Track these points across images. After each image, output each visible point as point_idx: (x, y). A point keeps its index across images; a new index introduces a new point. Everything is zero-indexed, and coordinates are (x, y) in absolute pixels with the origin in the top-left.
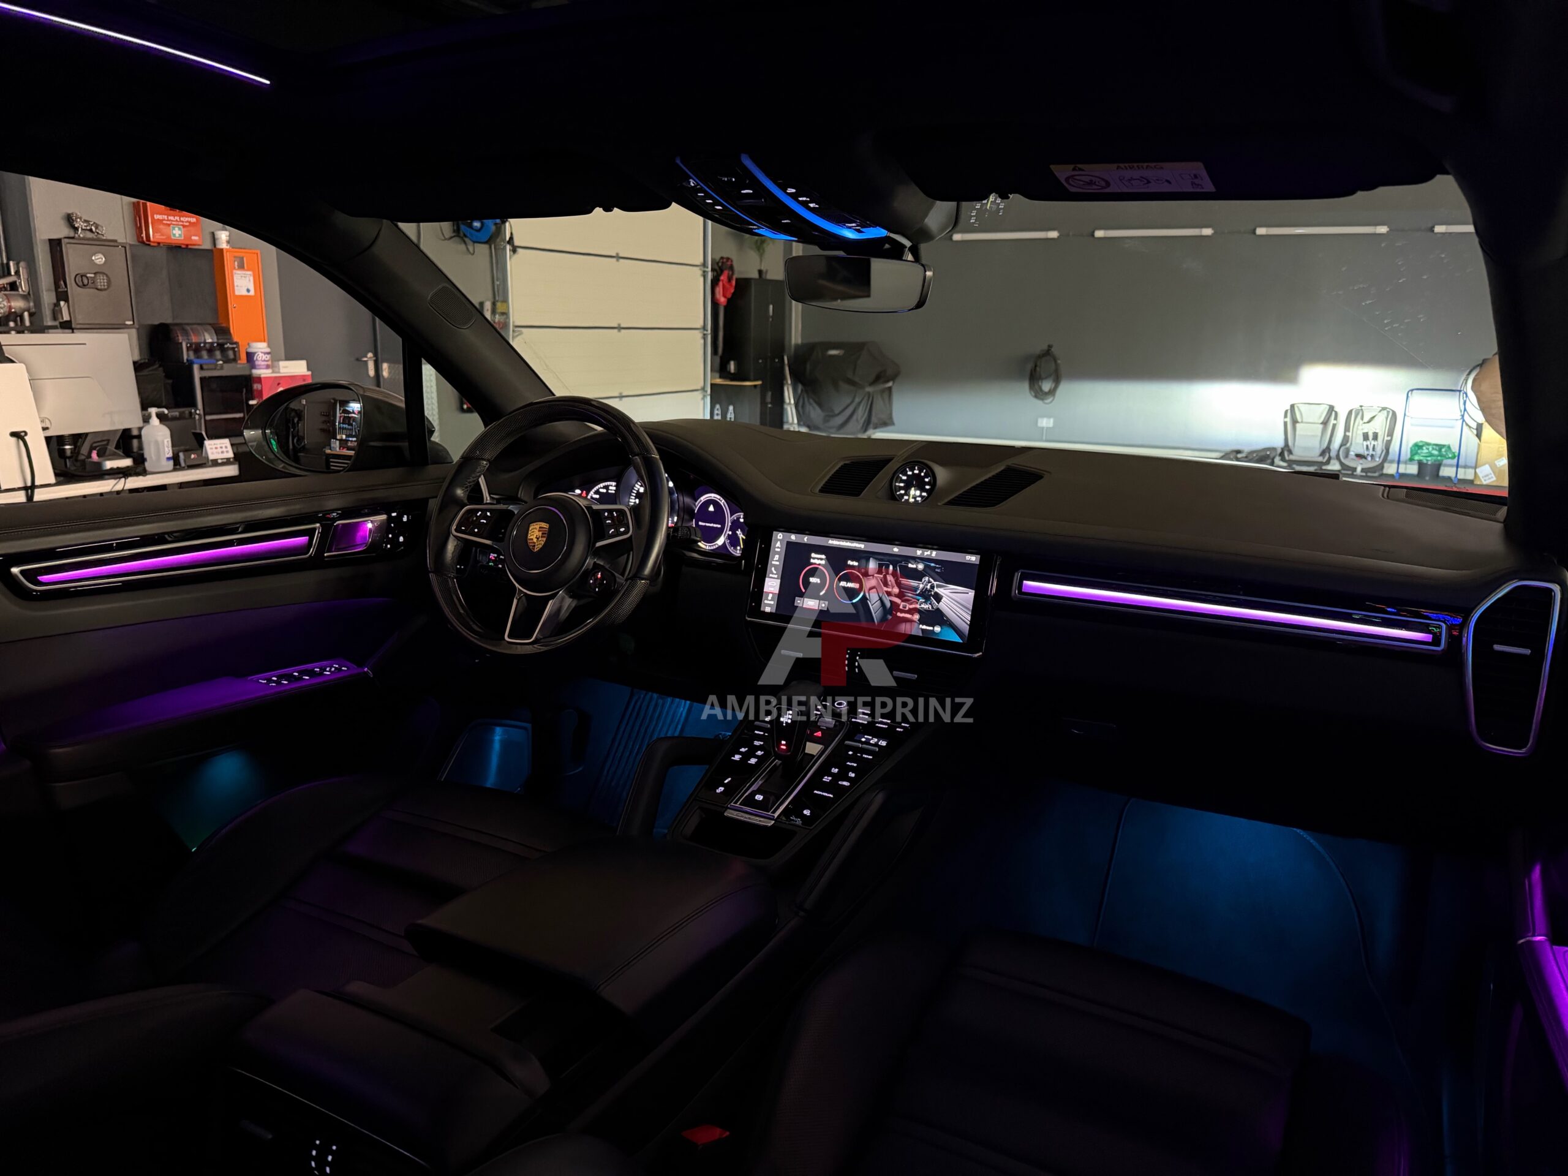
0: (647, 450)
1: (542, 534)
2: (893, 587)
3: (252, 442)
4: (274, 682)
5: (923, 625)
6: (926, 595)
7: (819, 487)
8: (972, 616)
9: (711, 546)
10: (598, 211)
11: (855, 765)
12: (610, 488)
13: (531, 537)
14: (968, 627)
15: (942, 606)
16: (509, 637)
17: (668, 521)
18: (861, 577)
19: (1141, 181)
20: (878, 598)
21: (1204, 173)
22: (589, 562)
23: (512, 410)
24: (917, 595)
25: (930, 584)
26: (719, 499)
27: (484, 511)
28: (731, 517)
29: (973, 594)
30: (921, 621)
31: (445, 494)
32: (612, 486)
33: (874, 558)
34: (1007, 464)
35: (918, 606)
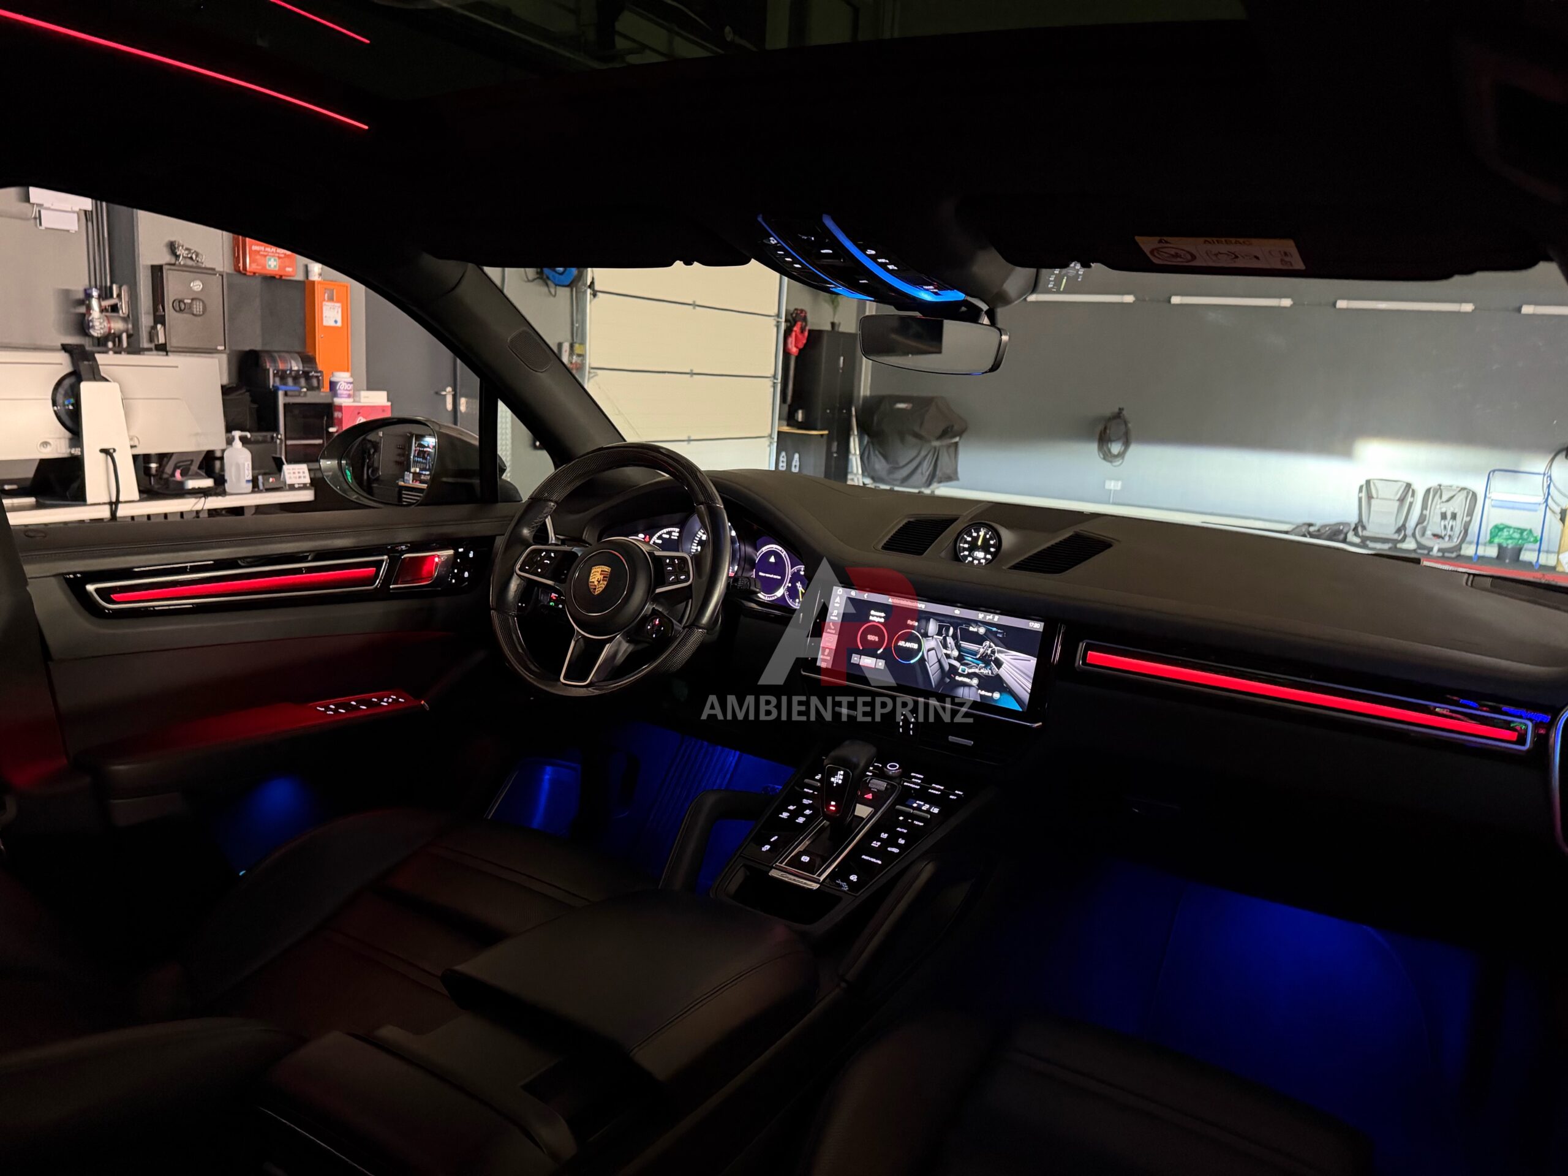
0: (713, 500)
1: (604, 577)
2: (952, 651)
3: (330, 471)
4: (331, 710)
5: (982, 690)
6: (986, 660)
7: (882, 544)
8: (1032, 686)
9: (769, 597)
10: (679, 264)
11: (905, 831)
12: (673, 534)
13: (593, 580)
14: (1028, 696)
15: (1005, 672)
16: (565, 678)
17: (728, 570)
18: (921, 638)
19: (1228, 255)
20: (937, 660)
21: (1294, 251)
22: (649, 607)
23: (581, 454)
24: (976, 659)
25: (990, 649)
26: (781, 551)
27: (548, 552)
28: (791, 569)
29: (1035, 662)
30: (980, 686)
31: (512, 533)
32: (675, 532)
33: (934, 619)
34: (1076, 530)
35: (977, 671)
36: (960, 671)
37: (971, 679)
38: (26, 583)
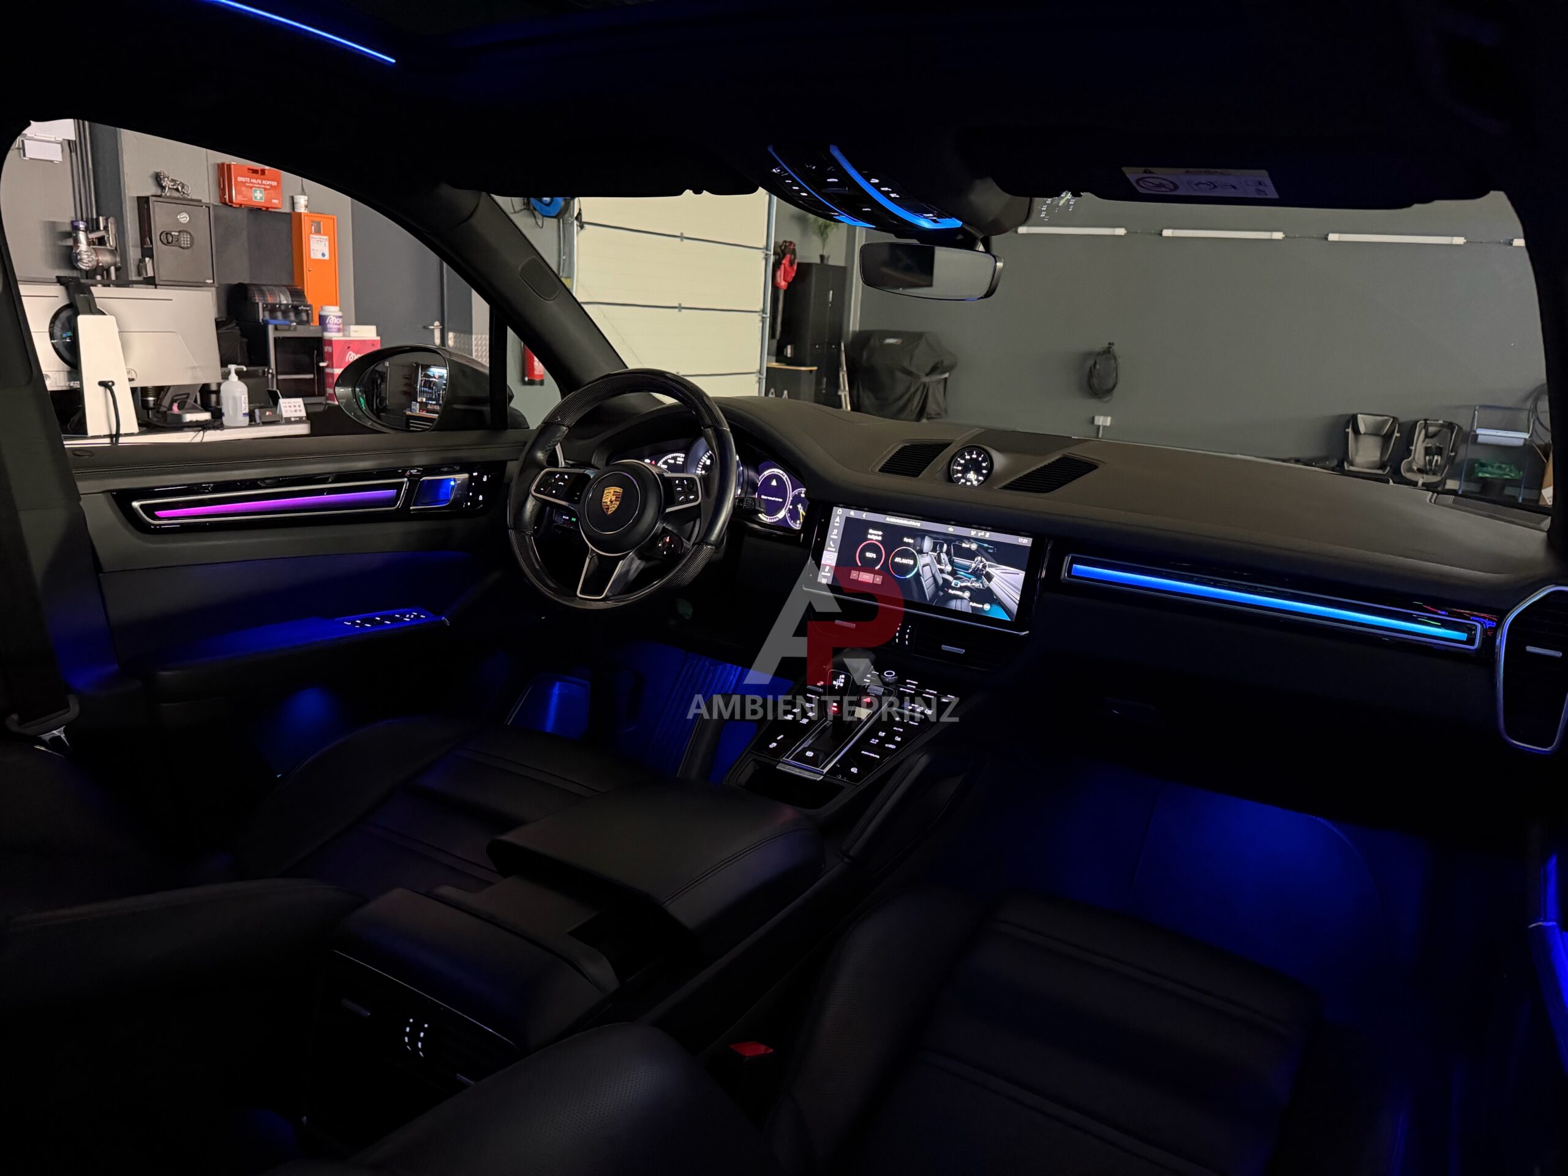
0: (718, 423)
1: (616, 498)
2: (946, 565)
3: (341, 398)
4: (358, 624)
5: (973, 602)
6: (977, 574)
7: (879, 467)
8: (1020, 597)
9: (772, 519)
10: (688, 193)
11: (901, 730)
12: (678, 459)
13: (605, 501)
14: (1017, 607)
15: (993, 585)
16: (582, 592)
17: (734, 492)
18: (916, 554)
19: (1208, 184)
20: (931, 575)
21: (1268, 181)
22: (659, 526)
23: (588, 382)
24: (968, 573)
25: (982, 564)
26: (782, 475)
27: (562, 474)
28: (793, 491)
29: (1024, 575)
30: (971, 599)
31: (526, 457)
32: (681, 458)
33: (929, 536)
34: (1063, 453)
35: (969, 584)
36: (953, 585)
37: (963, 592)
38: (80, 499)
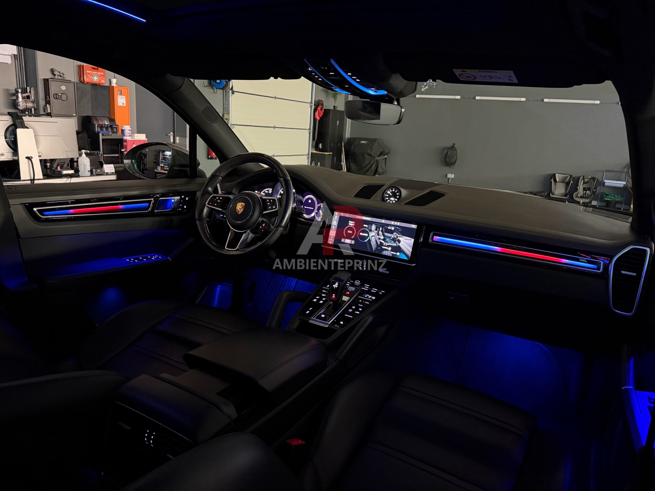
0: (285, 175)
1: (242, 207)
2: (381, 236)
3: (128, 165)
4: (132, 260)
5: (392, 252)
6: (394, 240)
7: (354, 195)
8: (413, 249)
9: (309, 216)
10: (272, 78)
11: (362, 306)
12: (270, 191)
13: (238, 208)
14: (410, 254)
15: (401, 245)
16: (227, 247)
17: (292, 205)
18: (369, 231)
19: (489, 77)
20: (375, 240)
21: (513, 75)
22: (260, 219)
23: (232, 157)
24: (390, 240)
25: (396, 236)
26: (313, 198)
27: (219, 197)
28: (317, 205)
29: (413, 240)
30: (392, 250)
31: (204, 190)
32: (270, 190)
33: (374, 224)
34: (431, 189)
35: (391, 244)
36: (384, 244)
37: (388, 248)
38: (10, 207)
